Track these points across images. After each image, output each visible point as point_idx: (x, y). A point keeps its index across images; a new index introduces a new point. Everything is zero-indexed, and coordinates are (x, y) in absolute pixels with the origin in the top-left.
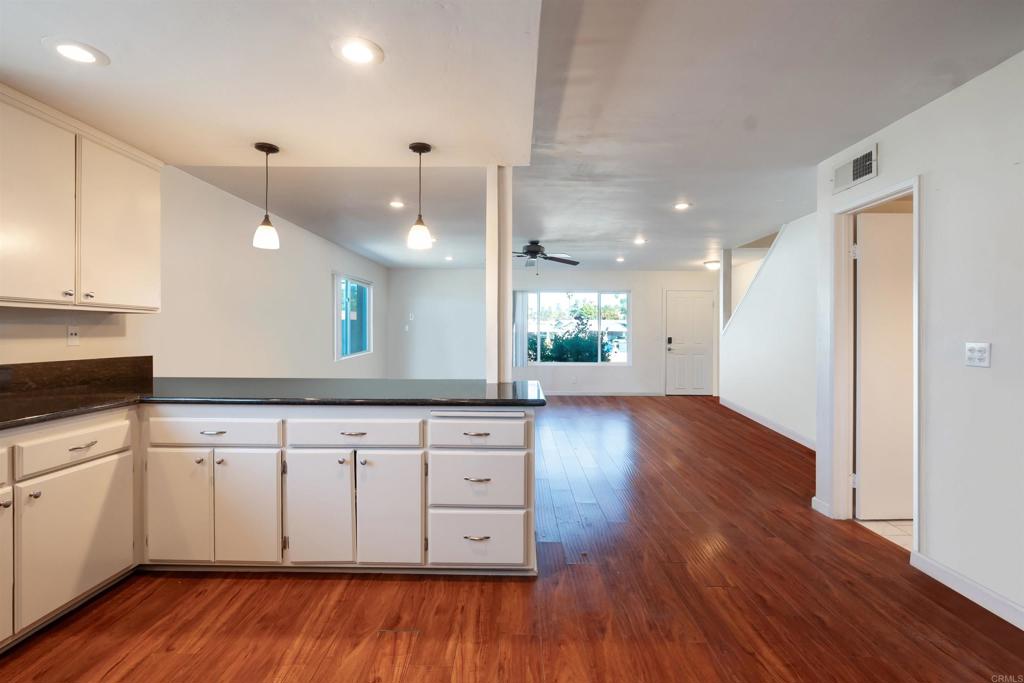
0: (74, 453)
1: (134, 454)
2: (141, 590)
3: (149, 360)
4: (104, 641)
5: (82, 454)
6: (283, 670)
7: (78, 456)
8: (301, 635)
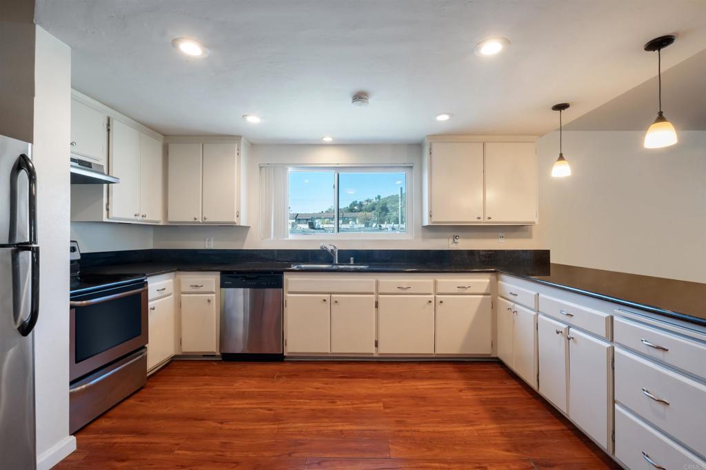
0: (460, 289)
1: (492, 298)
2: (490, 368)
3: (547, 252)
4: (455, 375)
5: (462, 291)
6: (471, 428)
7: (461, 291)
8: (498, 426)
